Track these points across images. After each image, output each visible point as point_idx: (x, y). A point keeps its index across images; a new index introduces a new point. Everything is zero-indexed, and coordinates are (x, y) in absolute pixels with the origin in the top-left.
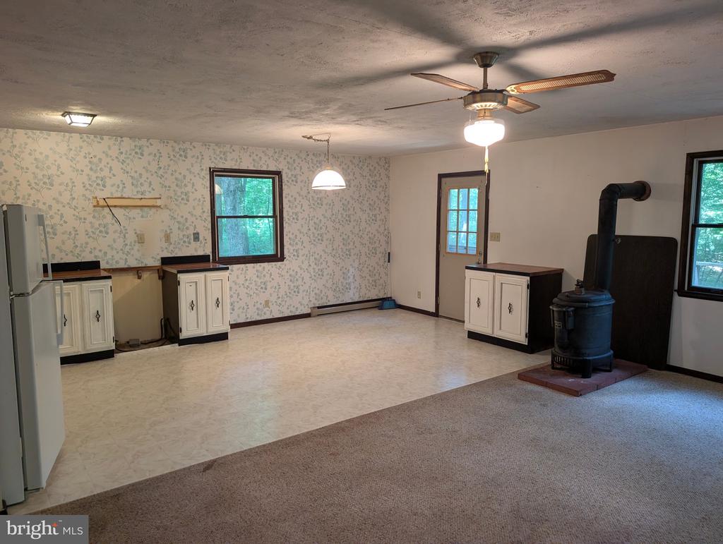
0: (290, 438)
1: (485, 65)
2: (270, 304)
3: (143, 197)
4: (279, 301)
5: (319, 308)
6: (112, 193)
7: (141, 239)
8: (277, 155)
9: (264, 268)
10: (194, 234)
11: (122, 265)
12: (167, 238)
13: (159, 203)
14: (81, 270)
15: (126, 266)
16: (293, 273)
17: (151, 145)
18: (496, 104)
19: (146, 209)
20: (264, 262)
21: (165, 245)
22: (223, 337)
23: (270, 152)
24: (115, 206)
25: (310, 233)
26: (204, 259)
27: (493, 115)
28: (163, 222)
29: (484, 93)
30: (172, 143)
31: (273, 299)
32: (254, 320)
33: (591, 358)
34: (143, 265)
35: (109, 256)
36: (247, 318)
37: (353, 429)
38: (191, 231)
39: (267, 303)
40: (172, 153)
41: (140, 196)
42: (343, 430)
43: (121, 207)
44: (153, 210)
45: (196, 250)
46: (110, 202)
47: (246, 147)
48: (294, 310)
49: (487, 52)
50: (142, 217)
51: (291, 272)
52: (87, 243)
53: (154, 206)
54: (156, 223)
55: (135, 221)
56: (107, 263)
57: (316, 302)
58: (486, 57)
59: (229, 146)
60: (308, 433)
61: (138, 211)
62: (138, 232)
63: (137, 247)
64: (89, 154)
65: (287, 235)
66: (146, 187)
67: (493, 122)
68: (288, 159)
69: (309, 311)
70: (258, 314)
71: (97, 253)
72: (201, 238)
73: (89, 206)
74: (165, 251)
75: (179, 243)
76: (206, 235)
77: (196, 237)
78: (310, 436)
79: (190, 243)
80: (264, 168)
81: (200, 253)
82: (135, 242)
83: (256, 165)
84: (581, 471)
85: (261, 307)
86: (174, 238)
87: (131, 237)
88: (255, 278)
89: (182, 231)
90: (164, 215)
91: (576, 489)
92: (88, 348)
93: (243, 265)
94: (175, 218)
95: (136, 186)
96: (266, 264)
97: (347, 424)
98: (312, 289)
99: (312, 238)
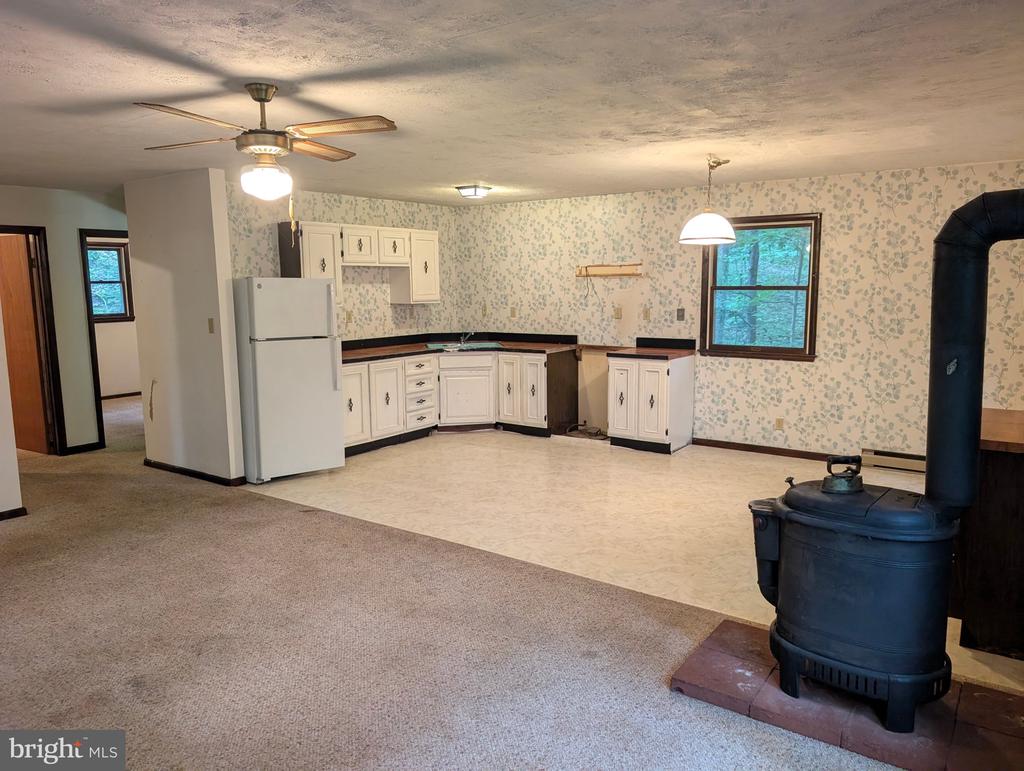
2: (785, 427)
3: (624, 263)
4: (802, 425)
5: (877, 453)
6: (593, 261)
7: (618, 314)
8: (815, 186)
9: (778, 368)
10: (678, 310)
11: (597, 343)
12: (646, 314)
13: (640, 270)
14: (563, 343)
15: (602, 344)
16: (832, 384)
17: (636, 199)
19: (625, 278)
20: (778, 359)
21: (644, 323)
22: (663, 449)
23: (802, 184)
24: (595, 276)
25: (874, 317)
26: (686, 346)
28: (642, 294)
30: (659, 193)
31: (792, 418)
32: (756, 444)
34: (619, 345)
35: (587, 331)
36: (746, 439)
38: (675, 307)
39: (780, 423)
40: (657, 207)
41: (619, 263)
43: (601, 276)
44: (633, 279)
45: (679, 331)
46: (592, 271)
47: (760, 183)
48: (828, 444)
50: (621, 287)
51: (827, 381)
52: (569, 316)
53: (633, 275)
54: (635, 295)
56: (585, 338)
57: (877, 441)
59: (733, 185)
61: (617, 280)
62: (616, 306)
63: (614, 322)
64: (576, 218)
65: (823, 319)
66: (627, 252)
68: (837, 191)
69: (858, 453)
70: (764, 437)
71: (577, 327)
72: (687, 316)
73: (572, 274)
74: (643, 330)
75: (659, 322)
76: (694, 311)
77: (681, 314)
79: (672, 322)
80: (790, 211)
81: (684, 336)
82: (612, 317)
83: (775, 206)
85: (769, 427)
86: (653, 315)
87: (609, 311)
88: (762, 381)
89: (664, 306)
90: (645, 285)
93: (745, 359)
94: (656, 290)
95: (617, 252)
96: (781, 363)
98: (869, 417)
99: (877, 327)
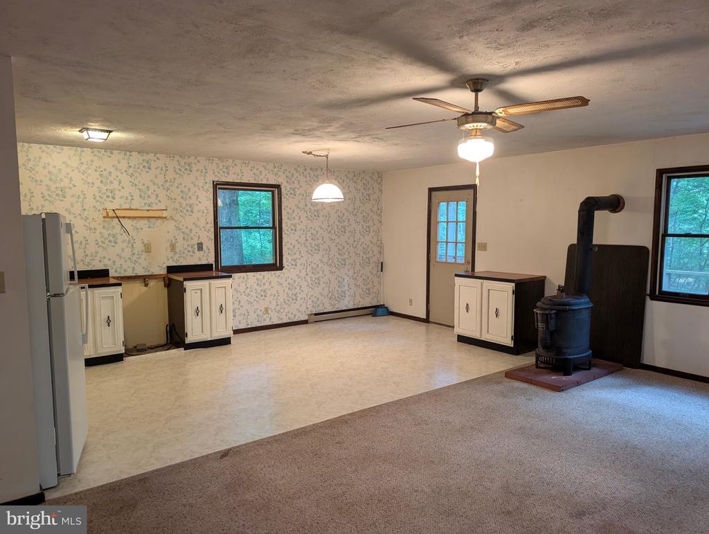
0: (297, 430)
1: (476, 90)
2: (270, 311)
3: (150, 208)
4: (278, 308)
5: (316, 314)
6: (121, 205)
7: (148, 249)
8: (276, 169)
9: (264, 276)
10: (198, 244)
11: (129, 273)
12: (173, 247)
13: (165, 214)
14: (91, 277)
15: (134, 275)
16: (291, 282)
17: (158, 159)
18: (486, 124)
19: (152, 220)
20: (264, 271)
21: (171, 254)
22: (225, 342)
23: (270, 166)
24: (124, 217)
25: (308, 243)
26: (208, 267)
27: (483, 134)
28: (168, 232)
29: (476, 114)
30: (177, 157)
31: (273, 306)
32: (254, 326)
33: (571, 357)
34: (150, 273)
35: (118, 264)
36: (248, 325)
37: (355, 421)
38: (195, 241)
39: (267, 310)
40: (177, 167)
41: (147, 208)
42: (346, 422)
43: (129, 218)
44: (160, 221)
45: (200, 260)
46: (119, 213)
47: (247, 162)
48: (292, 316)
49: (478, 79)
50: (149, 227)
51: (289, 280)
52: (97, 253)
53: (160, 218)
54: (162, 234)
55: (143, 232)
56: (116, 271)
57: (312, 309)
58: (477, 83)
59: (231, 160)
60: (314, 425)
61: (145, 221)
62: (146, 242)
63: (144, 255)
64: (100, 167)
65: (285, 245)
66: (153, 199)
67: (483, 140)
68: (287, 173)
69: (307, 318)
70: (258, 321)
71: (106, 262)
72: (204, 248)
73: (99, 216)
74: (171, 260)
75: (184, 253)
76: (209, 245)
77: (200, 246)
78: (315, 427)
79: (194, 252)
80: (265, 182)
81: (204, 262)
82: (142, 251)
83: (257, 178)
84: (563, 454)
85: (260, 313)
86: (179, 247)
87: (139, 247)
88: (255, 286)
89: (187, 241)
90: (170, 225)
91: (559, 468)
92: (99, 352)
93: (244, 274)
94: (180, 229)
95: (144, 199)
96: (265, 273)
97: (350, 417)
98: (309, 297)
99: (309, 248)
